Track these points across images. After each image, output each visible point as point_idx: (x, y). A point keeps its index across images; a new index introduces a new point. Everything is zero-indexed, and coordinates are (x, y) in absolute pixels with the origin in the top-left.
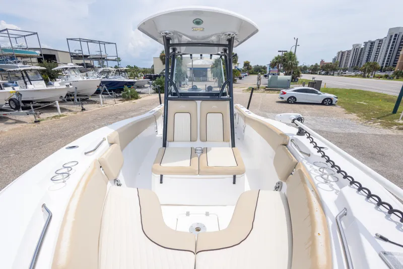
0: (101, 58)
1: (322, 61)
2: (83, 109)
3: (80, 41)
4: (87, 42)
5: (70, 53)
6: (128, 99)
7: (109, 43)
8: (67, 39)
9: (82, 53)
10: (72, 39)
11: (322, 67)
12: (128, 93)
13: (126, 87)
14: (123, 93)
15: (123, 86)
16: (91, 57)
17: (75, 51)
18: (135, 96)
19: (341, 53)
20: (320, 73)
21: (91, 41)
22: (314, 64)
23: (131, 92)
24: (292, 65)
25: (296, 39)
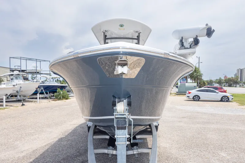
0: (36, 72)
1: (225, 77)
2: (23, 105)
3: (21, 59)
4: (26, 60)
5: (10, 69)
6: (60, 99)
7: (45, 61)
8: (10, 58)
9: (21, 69)
10: (13, 58)
11: (225, 80)
12: (60, 94)
13: (59, 90)
14: (55, 94)
15: (57, 89)
16: (27, 71)
17: (15, 66)
18: (66, 97)
19: (240, 71)
20: (224, 85)
21: (30, 59)
22: (218, 78)
23: (63, 93)
24: (197, 76)
25: (198, 57)
